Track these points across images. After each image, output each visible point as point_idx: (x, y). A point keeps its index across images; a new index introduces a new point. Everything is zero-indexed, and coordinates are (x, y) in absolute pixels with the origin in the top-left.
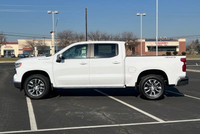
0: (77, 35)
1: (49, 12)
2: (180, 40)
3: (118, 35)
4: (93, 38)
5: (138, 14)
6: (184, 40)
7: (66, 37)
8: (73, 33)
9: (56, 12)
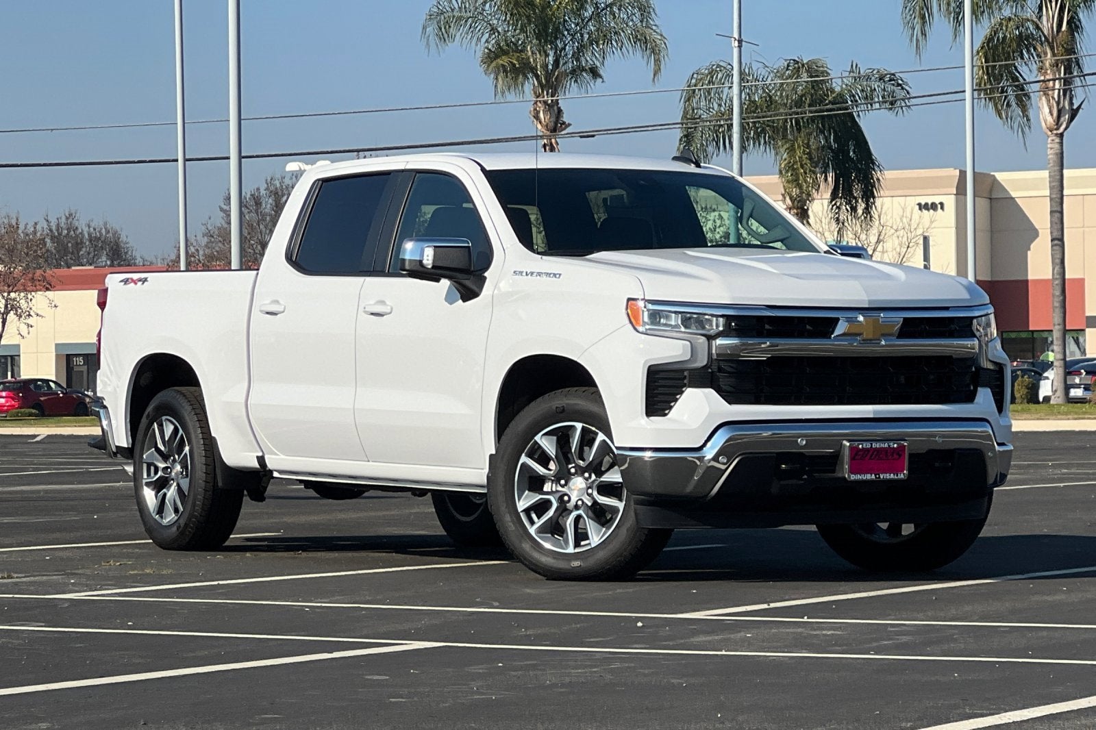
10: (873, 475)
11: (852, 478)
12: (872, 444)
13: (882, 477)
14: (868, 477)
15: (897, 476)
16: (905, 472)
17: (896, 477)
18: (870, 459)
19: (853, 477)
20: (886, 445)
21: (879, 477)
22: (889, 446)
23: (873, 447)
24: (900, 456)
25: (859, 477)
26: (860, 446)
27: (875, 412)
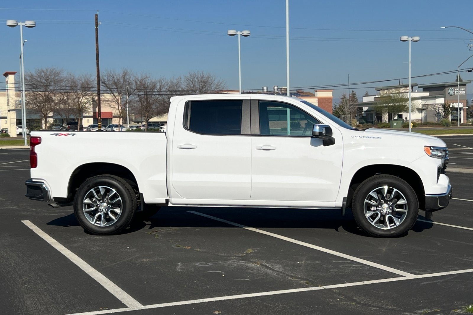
0: (73, 81)
1: (10, 22)
2: (321, 94)
3: (175, 82)
4: (114, 88)
5: (232, 32)
6: (328, 94)
7: (46, 87)
8: (64, 75)
9: (29, 23)
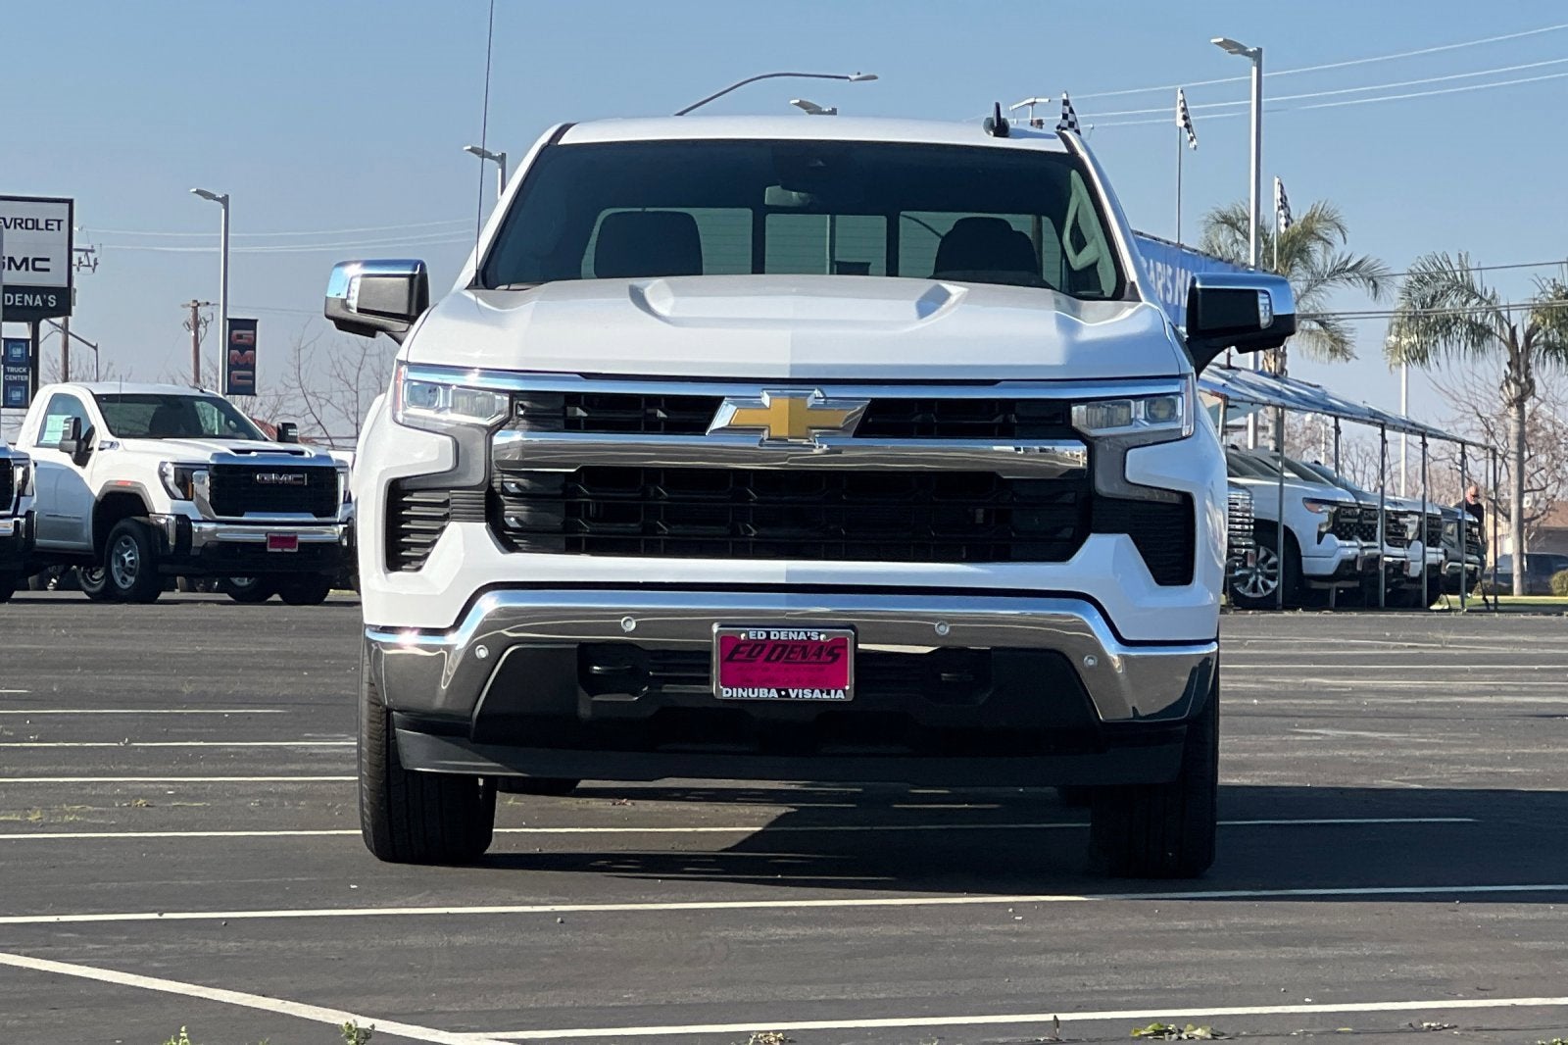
10: (773, 691)
11: (725, 695)
12: (768, 633)
13: (793, 695)
14: (763, 693)
15: (829, 693)
16: (847, 688)
17: (825, 696)
18: (768, 659)
19: (727, 693)
20: (803, 636)
21: (788, 695)
22: (809, 638)
23: (772, 637)
24: (836, 657)
25: (739, 693)
26: (743, 636)
27: (789, 573)
